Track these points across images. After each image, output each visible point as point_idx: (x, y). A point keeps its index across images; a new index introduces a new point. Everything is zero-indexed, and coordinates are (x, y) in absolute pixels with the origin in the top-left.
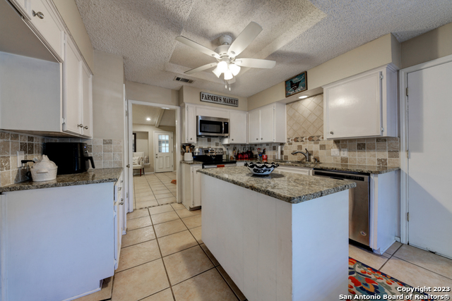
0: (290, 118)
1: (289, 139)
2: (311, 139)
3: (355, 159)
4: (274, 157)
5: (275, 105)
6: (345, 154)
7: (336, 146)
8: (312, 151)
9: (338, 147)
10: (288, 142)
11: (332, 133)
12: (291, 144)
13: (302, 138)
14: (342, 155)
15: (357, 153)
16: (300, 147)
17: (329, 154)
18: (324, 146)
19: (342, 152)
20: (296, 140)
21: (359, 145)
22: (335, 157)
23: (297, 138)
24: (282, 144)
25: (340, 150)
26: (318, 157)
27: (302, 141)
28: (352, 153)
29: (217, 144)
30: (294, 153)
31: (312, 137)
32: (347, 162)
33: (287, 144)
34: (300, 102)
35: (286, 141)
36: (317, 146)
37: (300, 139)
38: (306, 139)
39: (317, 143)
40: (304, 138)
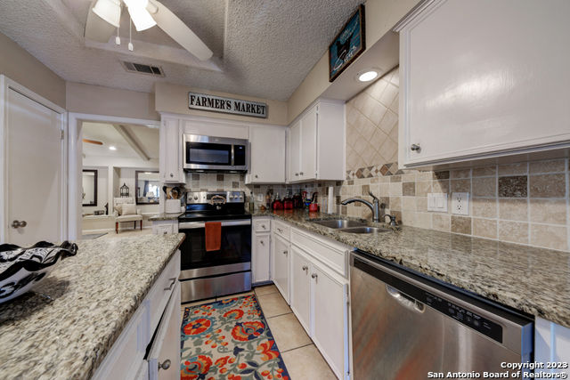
0: (352, 128)
1: (348, 172)
2: (386, 170)
3: (493, 224)
5: (319, 104)
6: (463, 207)
7: (439, 186)
8: (387, 199)
9: (445, 187)
10: (348, 178)
11: (417, 149)
12: (352, 183)
13: (370, 168)
14: (455, 211)
15: (498, 205)
16: (366, 189)
17: (422, 206)
18: (413, 185)
19: (454, 203)
20: (360, 174)
21: (504, 182)
22: (437, 215)
23: (362, 170)
24: (339, 183)
25: (450, 196)
26: (399, 213)
27: (370, 176)
28: (482, 206)
29: (235, 185)
31: (388, 166)
32: (468, 230)
33: (345, 184)
34: (368, 91)
35: (343, 177)
36: (398, 187)
37: (365, 173)
38: (377, 171)
39: (398, 180)
40: (374, 169)
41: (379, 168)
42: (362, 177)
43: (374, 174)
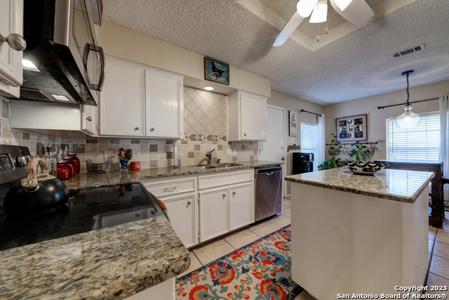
2: (210, 138)
3: (240, 157)
4: (153, 163)
7: (229, 147)
9: (231, 147)
11: (245, 135)
12: (186, 143)
13: (201, 136)
14: (233, 155)
15: (241, 152)
16: (198, 147)
17: (225, 154)
18: (221, 146)
19: (233, 152)
20: (193, 138)
21: (242, 146)
22: (229, 156)
23: (194, 135)
24: (170, 141)
25: (232, 150)
27: (201, 140)
28: (238, 152)
30: (191, 155)
31: (211, 136)
32: (236, 160)
33: (178, 143)
36: (215, 147)
37: (197, 137)
38: (205, 138)
39: (216, 143)
40: (203, 136)
41: (206, 136)
42: (195, 140)
43: (203, 139)
